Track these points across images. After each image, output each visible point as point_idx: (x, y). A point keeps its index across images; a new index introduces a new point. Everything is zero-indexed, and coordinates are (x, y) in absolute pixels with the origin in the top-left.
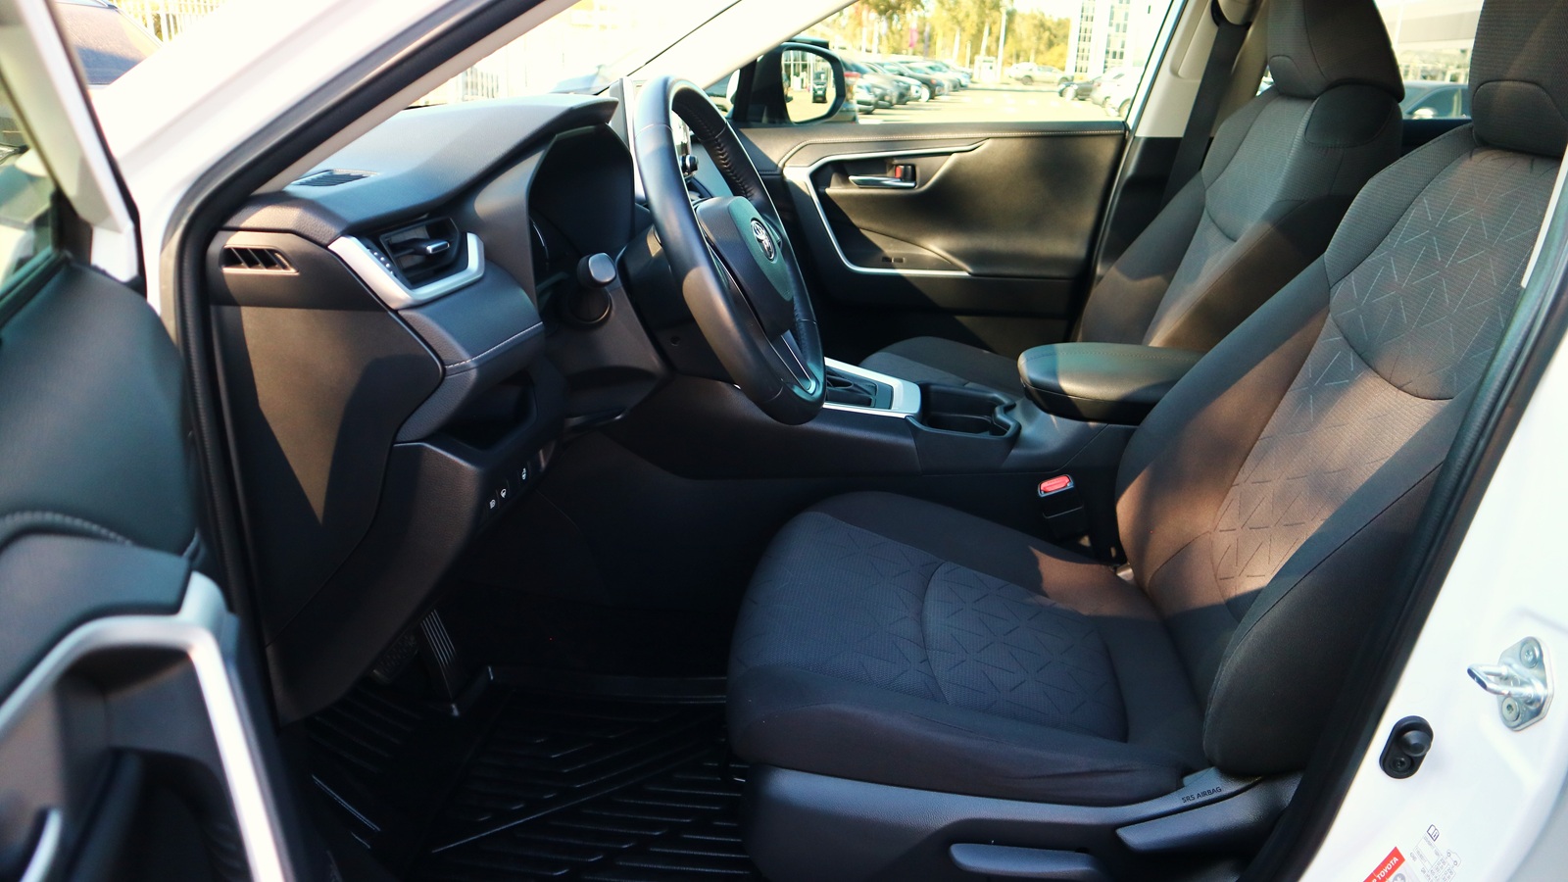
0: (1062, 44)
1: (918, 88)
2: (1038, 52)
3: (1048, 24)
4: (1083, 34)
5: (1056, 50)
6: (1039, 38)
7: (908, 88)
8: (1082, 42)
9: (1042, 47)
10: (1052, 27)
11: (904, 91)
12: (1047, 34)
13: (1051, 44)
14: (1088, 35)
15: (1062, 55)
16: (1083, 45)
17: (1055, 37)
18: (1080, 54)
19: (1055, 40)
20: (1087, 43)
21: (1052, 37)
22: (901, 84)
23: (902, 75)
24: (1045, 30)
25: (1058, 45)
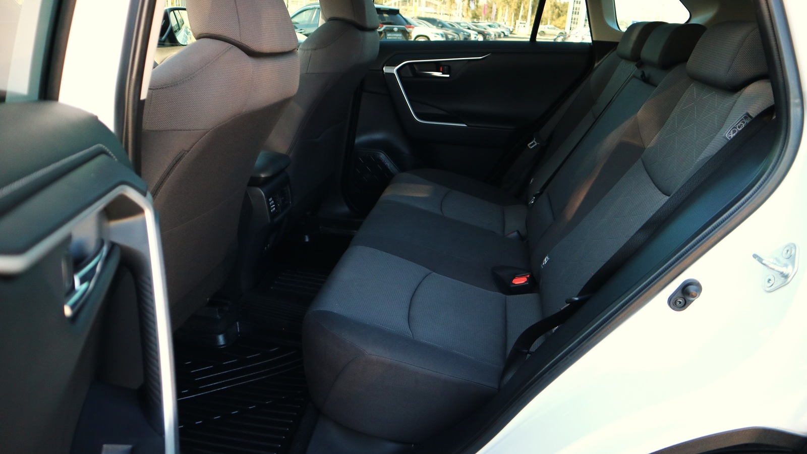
0: (565, 15)
1: (476, 36)
2: (552, 19)
3: (558, 5)
4: (575, 10)
5: (562, 18)
6: (553, 12)
7: (469, 35)
8: (574, 15)
9: (554, 17)
10: (560, 6)
11: (467, 37)
12: (557, 10)
13: (559, 15)
14: (577, 11)
15: (564, 21)
16: (574, 16)
17: (562, 12)
18: (573, 21)
19: (561, 13)
20: (577, 15)
21: (560, 12)
22: (465, 33)
23: (469, 29)
24: (556, 8)
25: (563, 16)
